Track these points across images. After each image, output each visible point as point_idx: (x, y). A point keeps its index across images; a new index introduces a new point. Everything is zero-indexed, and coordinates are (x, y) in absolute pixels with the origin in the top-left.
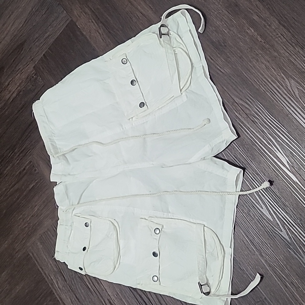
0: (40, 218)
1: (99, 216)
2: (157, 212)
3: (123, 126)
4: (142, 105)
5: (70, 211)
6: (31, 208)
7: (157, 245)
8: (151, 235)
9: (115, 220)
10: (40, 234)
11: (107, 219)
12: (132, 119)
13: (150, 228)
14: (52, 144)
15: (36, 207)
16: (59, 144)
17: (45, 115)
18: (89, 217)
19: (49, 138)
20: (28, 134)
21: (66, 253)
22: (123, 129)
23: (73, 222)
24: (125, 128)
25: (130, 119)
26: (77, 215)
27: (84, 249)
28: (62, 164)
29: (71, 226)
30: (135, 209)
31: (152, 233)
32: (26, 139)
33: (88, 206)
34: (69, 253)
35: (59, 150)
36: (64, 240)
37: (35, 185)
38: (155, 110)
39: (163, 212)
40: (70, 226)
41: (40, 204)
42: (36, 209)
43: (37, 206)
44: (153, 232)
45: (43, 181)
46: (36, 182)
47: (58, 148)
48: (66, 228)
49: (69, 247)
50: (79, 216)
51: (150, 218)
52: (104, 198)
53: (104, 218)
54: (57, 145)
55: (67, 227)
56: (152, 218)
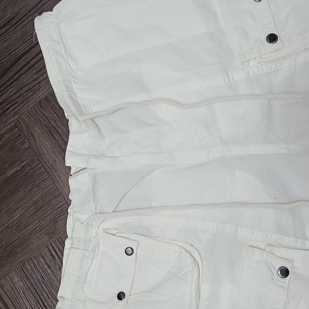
0: (23, 232)
1: (156, 237)
2: (282, 236)
3: (230, 74)
4: (272, 38)
5: (93, 223)
6: (5, 212)
7: (284, 299)
8: (273, 279)
9: (192, 245)
10: (21, 262)
11: (175, 242)
12: (248, 62)
13: (269, 265)
14: (70, 96)
15: (17, 212)
16: (82, 97)
17: (60, 41)
18: (135, 237)
19: (66, 85)
20: (13, 76)
21: (80, 301)
22: (229, 79)
23: (98, 245)
24: (233, 78)
25: (244, 62)
26: (109, 231)
27: (121, 296)
28: (89, 134)
29: (94, 251)
30: (239, 228)
31: (273, 275)
32: (8, 84)
33: (135, 217)
34: (86, 301)
35: (83, 108)
36: (78, 277)
37: (20, 169)
38: (296, 51)
39: (296, 238)
40: (92, 251)
41: (27, 206)
42: (18, 214)
43: (19, 210)
44: (274, 273)
45: (39, 164)
46: (22, 165)
47: (81, 105)
48: (84, 255)
49: (85, 289)
50: (113, 235)
51: (271, 247)
52: (169, 204)
53: (168, 241)
54: (78, 99)
55: (86, 253)
56: (274, 248)
